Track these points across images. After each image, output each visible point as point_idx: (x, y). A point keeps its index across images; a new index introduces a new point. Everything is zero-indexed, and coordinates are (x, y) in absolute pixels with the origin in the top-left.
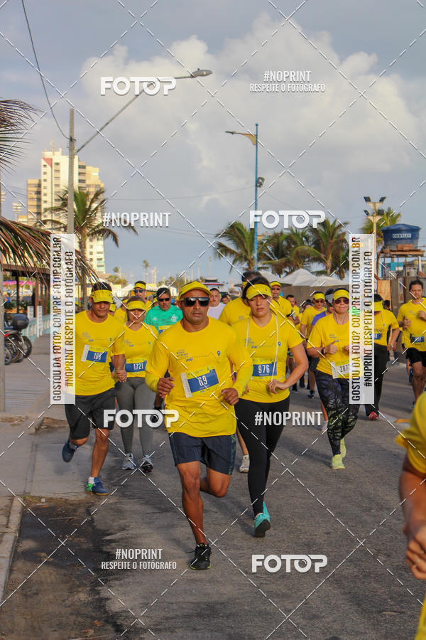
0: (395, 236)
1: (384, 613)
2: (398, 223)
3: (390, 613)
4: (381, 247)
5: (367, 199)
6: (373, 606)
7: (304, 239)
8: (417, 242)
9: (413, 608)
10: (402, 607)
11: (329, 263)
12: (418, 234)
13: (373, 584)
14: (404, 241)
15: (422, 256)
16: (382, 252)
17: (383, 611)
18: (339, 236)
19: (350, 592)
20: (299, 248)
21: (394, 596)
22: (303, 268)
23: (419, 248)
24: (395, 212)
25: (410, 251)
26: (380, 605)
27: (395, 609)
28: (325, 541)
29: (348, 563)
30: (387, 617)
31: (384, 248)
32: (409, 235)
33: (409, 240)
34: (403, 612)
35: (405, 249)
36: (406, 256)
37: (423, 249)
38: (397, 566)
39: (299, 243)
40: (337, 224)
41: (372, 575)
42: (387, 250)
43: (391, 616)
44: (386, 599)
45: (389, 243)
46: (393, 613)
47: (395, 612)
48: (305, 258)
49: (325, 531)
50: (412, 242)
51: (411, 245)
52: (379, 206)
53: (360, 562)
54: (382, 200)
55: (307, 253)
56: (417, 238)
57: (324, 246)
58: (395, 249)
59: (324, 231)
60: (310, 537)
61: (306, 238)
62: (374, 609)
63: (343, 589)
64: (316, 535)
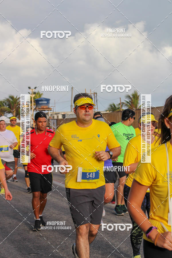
0: (40, 102)
1: (31, 254)
2: (41, 97)
3: (33, 254)
4: (35, 107)
5: (29, 88)
6: (26, 252)
7: (4, 104)
8: (49, 105)
9: (42, 252)
10: (38, 252)
11: (15, 114)
12: (49, 102)
13: (27, 243)
14: (44, 105)
15: (51, 110)
16: (35, 109)
17: (30, 254)
18: (18, 102)
19: (17, 247)
20: (2, 107)
21: (35, 247)
22: (4, 115)
23: (50, 107)
24: (41, 93)
25: (46, 108)
26: (29, 251)
27: (35, 253)
28: (9, 226)
29: (18, 235)
30: (32, 256)
31: (36, 107)
32: (46, 102)
33: (46, 104)
34: (39, 254)
35: (44, 107)
36: (45, 110)
37: (51, 108)
38: (37, 235)
39: (2, 105)
40: (18, 98)
41: (27, 239)
42: (37, 108)
43: (33, 255)
44: (32, 249)
45: (38, 105)
46: (34, 254)
47: (35, 254)
48: (5, 112)
49: (9, 222)
50: (47, 105)
51: (46, 106)
52: (34, 90)
53: (22, 234)
54: (35, 88)
55: (6, 109)
56: (49, 103)
57: (12, 107)
58: (41, 108)
59: (12, 100)
60: (3, 225)
61: (5, 103)
62: (27, 253)
63: (15, 245)
64: (5, 224)
